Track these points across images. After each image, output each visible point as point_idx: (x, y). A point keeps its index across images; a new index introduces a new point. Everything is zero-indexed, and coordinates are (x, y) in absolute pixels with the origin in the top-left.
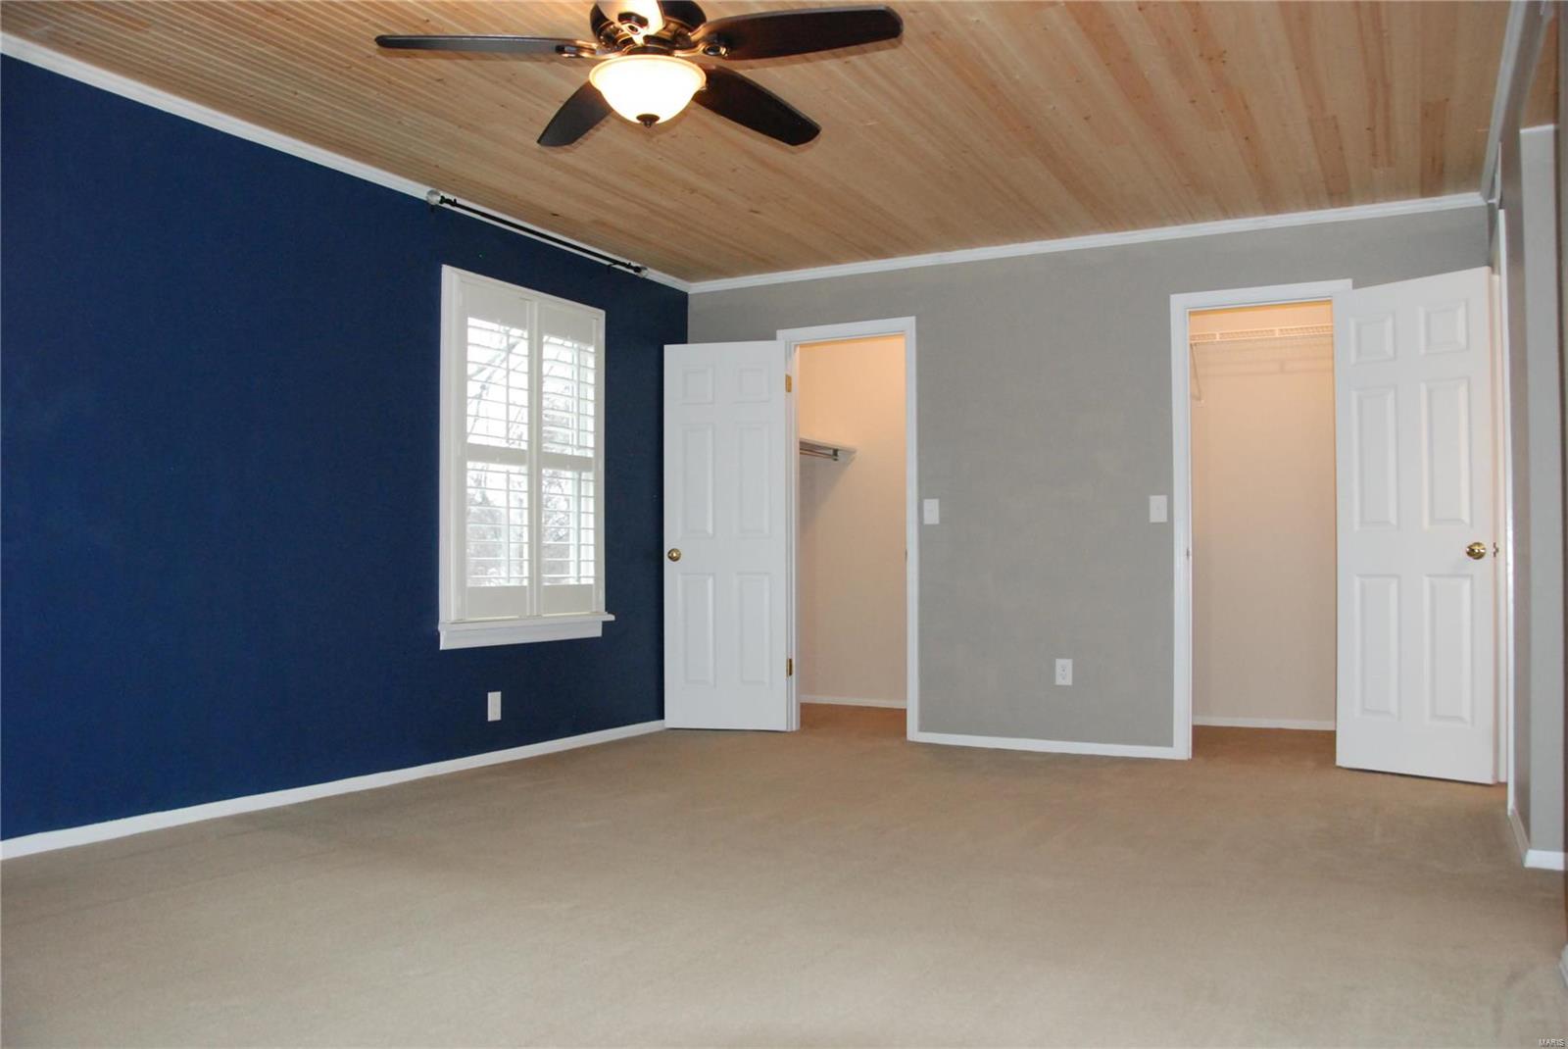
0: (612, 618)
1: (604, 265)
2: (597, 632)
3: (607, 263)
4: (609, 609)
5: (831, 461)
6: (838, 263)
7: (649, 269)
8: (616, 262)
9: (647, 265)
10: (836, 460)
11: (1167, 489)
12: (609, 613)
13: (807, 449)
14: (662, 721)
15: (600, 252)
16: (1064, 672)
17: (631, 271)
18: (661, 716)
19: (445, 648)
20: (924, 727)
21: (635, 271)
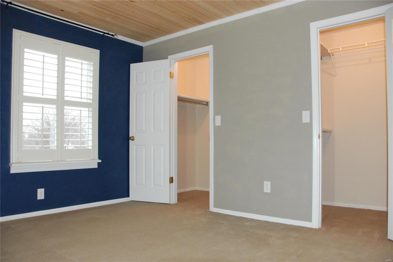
0: (100, 161)
1: (101, 34)
2: (96, 166)
3: (102, 34)
4: (99, 158)
5: (205, 106)
6: (187, 28)
7: (118, 35)
8: (105, 33)
9: (117, 34)
10: (207, 106)
11: (309, 108)
12: (99, 159)
13: (180, 99)
14: (129, 198)
15: (99, 29)
16: (267, 187)
17: (111, 36)
18: (128, 196)
19: (12, 173)
20: (215, 206)
21: (112, 36)
